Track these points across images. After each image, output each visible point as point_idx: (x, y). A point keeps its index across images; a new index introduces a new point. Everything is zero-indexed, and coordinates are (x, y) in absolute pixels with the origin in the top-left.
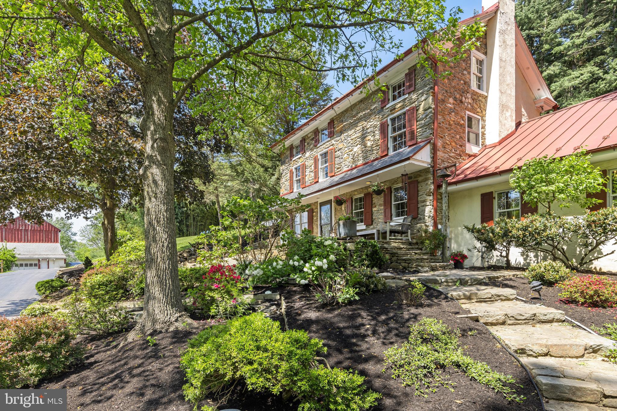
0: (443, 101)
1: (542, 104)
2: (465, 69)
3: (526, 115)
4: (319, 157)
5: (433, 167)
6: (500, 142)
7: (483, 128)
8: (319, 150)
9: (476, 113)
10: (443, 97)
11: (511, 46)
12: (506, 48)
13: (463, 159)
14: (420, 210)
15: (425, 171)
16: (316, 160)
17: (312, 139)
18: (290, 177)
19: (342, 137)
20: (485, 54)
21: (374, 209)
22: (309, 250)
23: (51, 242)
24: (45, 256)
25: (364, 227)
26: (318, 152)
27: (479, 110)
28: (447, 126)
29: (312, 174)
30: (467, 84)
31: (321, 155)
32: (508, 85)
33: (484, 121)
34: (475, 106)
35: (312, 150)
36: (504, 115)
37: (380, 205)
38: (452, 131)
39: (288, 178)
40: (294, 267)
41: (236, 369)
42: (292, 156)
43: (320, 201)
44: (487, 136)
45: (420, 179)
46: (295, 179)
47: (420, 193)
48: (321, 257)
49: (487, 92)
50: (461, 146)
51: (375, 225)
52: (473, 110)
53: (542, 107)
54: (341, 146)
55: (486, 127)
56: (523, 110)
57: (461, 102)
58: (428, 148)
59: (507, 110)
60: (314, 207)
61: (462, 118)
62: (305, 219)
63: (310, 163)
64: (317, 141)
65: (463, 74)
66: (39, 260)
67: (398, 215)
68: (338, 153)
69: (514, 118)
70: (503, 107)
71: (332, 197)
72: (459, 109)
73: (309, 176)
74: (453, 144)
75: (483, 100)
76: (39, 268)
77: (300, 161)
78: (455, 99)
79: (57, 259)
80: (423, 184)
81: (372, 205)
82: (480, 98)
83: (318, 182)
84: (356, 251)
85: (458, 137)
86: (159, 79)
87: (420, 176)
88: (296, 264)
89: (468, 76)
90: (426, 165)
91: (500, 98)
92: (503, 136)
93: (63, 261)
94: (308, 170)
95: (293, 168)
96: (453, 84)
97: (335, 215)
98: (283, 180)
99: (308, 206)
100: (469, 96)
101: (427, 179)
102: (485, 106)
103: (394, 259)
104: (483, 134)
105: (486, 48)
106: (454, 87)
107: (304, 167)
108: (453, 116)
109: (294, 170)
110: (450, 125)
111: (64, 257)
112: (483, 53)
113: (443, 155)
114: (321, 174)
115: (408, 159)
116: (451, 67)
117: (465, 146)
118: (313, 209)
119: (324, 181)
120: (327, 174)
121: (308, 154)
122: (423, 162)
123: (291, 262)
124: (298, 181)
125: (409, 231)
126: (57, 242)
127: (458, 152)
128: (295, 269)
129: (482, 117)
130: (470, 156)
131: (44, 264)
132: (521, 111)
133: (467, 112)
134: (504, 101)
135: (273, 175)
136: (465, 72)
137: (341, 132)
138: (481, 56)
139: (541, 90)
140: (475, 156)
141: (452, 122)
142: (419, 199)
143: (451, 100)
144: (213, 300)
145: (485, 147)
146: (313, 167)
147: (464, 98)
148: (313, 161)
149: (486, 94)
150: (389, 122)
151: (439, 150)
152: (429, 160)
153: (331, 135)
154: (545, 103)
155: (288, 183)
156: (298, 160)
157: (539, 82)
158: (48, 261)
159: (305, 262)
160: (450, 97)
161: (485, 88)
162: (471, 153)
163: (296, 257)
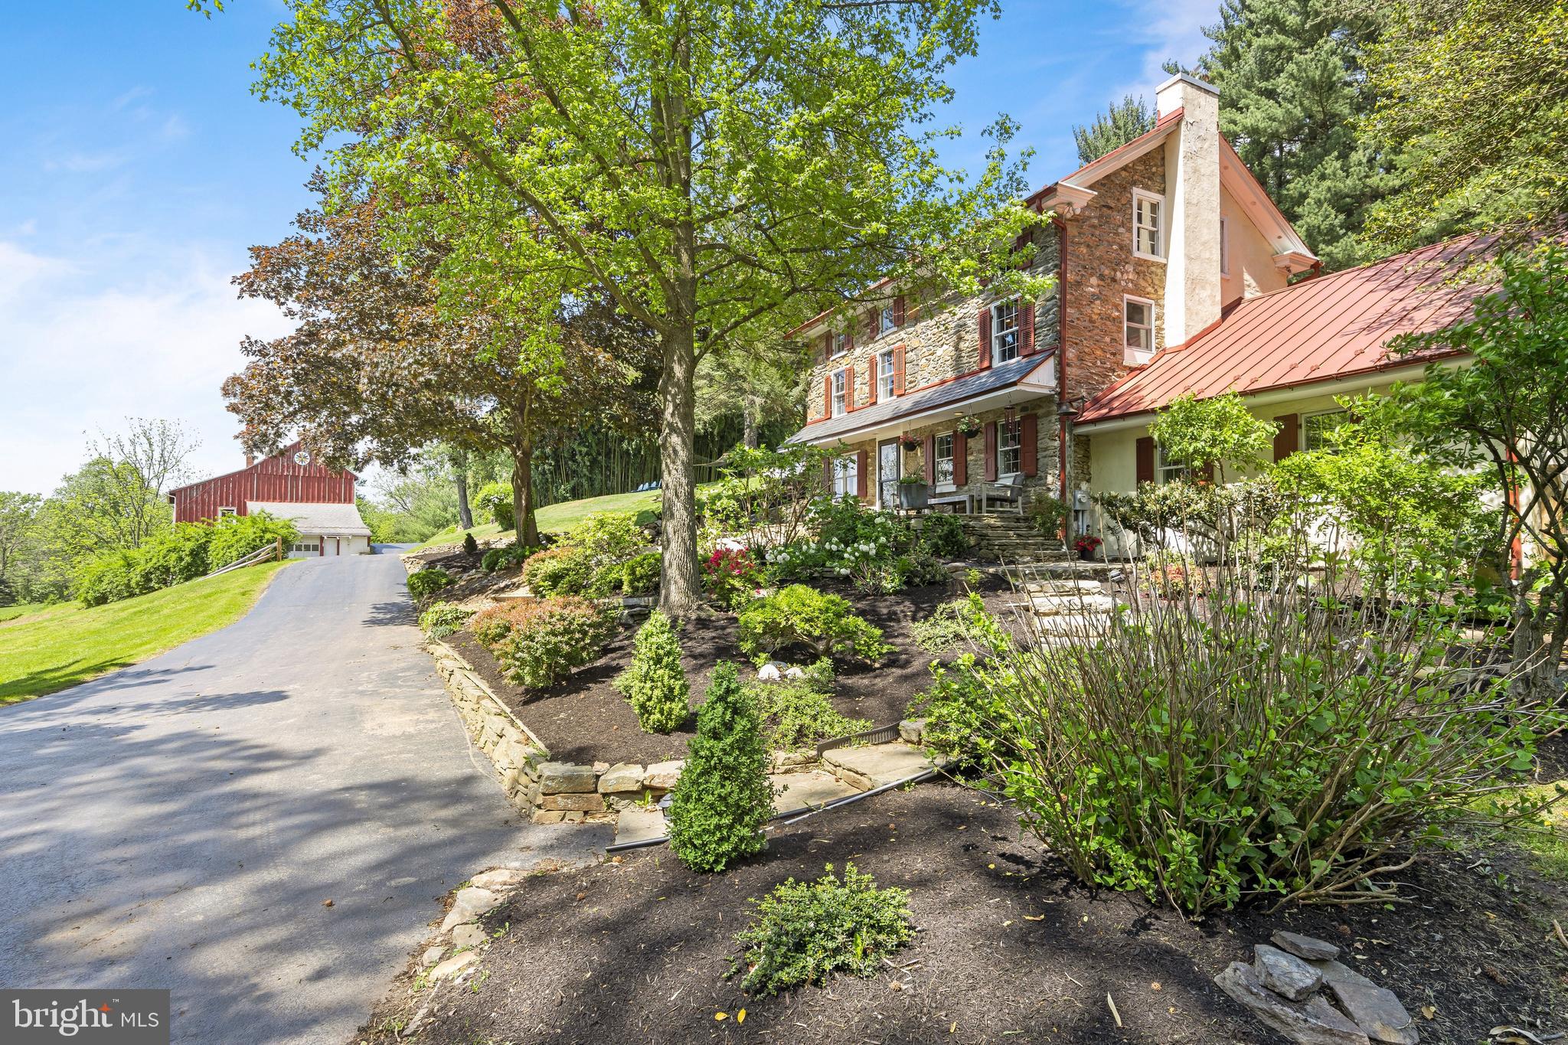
0: (1079, 284)
1: (1287, 263)
2: (1123, 225)
3: (1254, 284)
4: (879, 359)
5: (1059, 394)
6: (1188, 345)
7: (1159, 318)
8: (878, 346)
9: (1146, 295)
10: (1078, 278)
11: (1212, 175)
12: (1198, 180)
13: (1119, 376)
14: (1040, 463)
15: (1047, 399)
16: (873, 365)
17: (866, 325)
18: (826, 390)
19: (920, 326)
20: (1163, 192)
21: (970, 458)
22: (853, 529)
23: (340, 501)
24: (332, 531)
25: (953, 488)
26: (878, 348)
27: (1150, 289)
28: (1087, 324)
29: (866, 389)
30: (1125, 249)
31: (883, 355)
32: (1204, 244)
33: (1162, 306)
34: (1142, 283)
35: (865, 344)
36: (1196, 297)
37: (979, 452)
38: (1096, 331)
39: (822, 391)
40: (830, 551)
41: (788, 619)
42: (829, 352)
43: (879, 438)
44: (1167, 333)
45: (1040, 412)
46: (834, 394)
47: (1041, 436)
48: (868, 539)
49: (1167, 257)
50: (1114, 354)
51: (971, 485)
52: (1138, 291)
53: (1288, 269)
54: (915, 343)
55: (1166, 317)
56: (1246, 276)
57: (1114, 280)
58: (1050, 364)
59: (1203, 288)
60: (869, 449)
61: (1117, 307)
62: (853, 469)
63: (862, 367)
64: (876, 330)
65: (1117, 234)
66: (322, 539)
67: (1008, 470)
68: (911, 356)
69: (1218, 298)
70: (1193, 283)
71: (900, 433)
72: (1109, 294)
73: (861, 392)
74: (1099, 352)
75: (1159, 271)
76: (322, 554)
77: (844, 362)
78: (1102, 277)
79: (354, 536)
80: (1044, 421)
81: (966, 451)
82: (1153, 269)
83: (875, 403)
84: (924, 531)
85: (1107, 339)
86: (682, 336)
87: (1040, 407)
88: (834, 548)
89: (1127, 235)
90: (1046, 391)
91: (1187, 269)
92: (1194, 333)
93: (366, 541)
94: (858, 381)
95: (832, 374)
96: (1098, 254)
97: (905, 464)
98: (812, 395)
99: (861, 445)
100: (1130, 268)
101: (1049, 414)
102: (1163, 281)
103: (984, 543)
104: (1160, 329)
105: (1164, 182)
106: (1100, 258)
107: (851, 374)
108: (1097, 306)
109: (833, 379)
110: (1091, 321)
111: (368, 532)
112: (1159, 192)
113: (1079, 372)
114: (881, 390)
115: (1014, 384)
116: (1094, 226)
117: (1122, 354)
118: (866, 453)
119: (886, 403)
120: (892, 391)
121: (858, 351)
122: (1041, 387)
123: (827, 546)
124: (841, 398)
125: (1020, 499)
126: (350, 501)
127: (1108, 365)
128: (832, 555)
129: (1156, 301)
130: (1132, 370)
131: (330, 547)
132: (1242, 279)
133: (1126, 296)
134: (1197, 272)
135: (797, 384)
136: (1121, 230)
137: (917, 320)
138: (1156, 197)
139: (1284, 238)
140: (1142, 369)
141: (1095, 317)
142: (1039, 445)
143: (1094, 281)
144: (733, 588)
145: (1163, 351)
146: (867, 376)
147: (1118, 274)
148: (867, 365)
149: (1163, 261)
150: (994, 313)
151: (1068, 365)
152: (1053, 383)
153: (899, 322)
154: (1292, 261)
155: (821, 401)
156: (841, 362)
157: (1279, 225)
158: (337, 539)
159: (847, 546)
160: (1092, 275)
161: (1162, 251)
162: (1133, 365)
163: (835, 539)
